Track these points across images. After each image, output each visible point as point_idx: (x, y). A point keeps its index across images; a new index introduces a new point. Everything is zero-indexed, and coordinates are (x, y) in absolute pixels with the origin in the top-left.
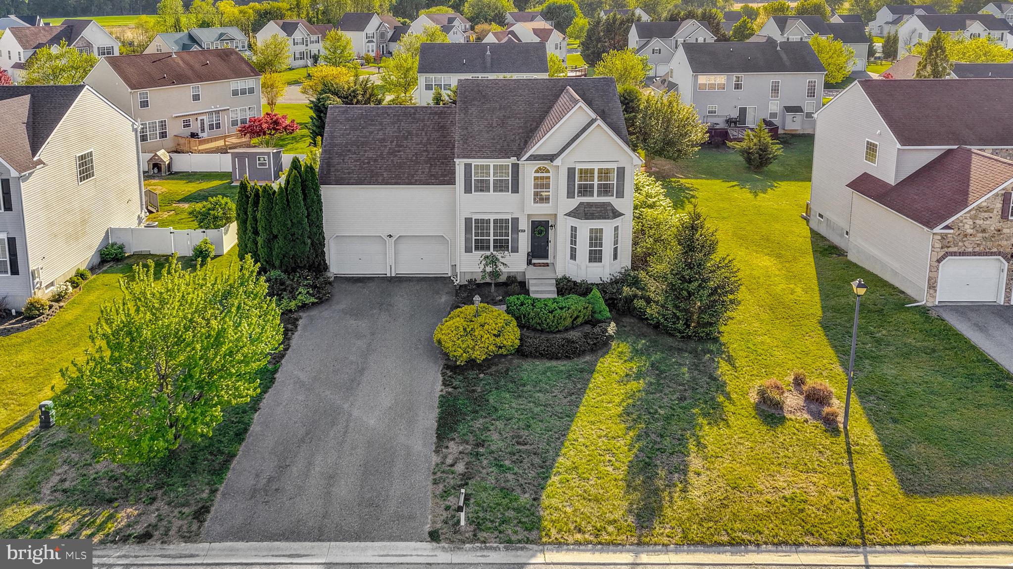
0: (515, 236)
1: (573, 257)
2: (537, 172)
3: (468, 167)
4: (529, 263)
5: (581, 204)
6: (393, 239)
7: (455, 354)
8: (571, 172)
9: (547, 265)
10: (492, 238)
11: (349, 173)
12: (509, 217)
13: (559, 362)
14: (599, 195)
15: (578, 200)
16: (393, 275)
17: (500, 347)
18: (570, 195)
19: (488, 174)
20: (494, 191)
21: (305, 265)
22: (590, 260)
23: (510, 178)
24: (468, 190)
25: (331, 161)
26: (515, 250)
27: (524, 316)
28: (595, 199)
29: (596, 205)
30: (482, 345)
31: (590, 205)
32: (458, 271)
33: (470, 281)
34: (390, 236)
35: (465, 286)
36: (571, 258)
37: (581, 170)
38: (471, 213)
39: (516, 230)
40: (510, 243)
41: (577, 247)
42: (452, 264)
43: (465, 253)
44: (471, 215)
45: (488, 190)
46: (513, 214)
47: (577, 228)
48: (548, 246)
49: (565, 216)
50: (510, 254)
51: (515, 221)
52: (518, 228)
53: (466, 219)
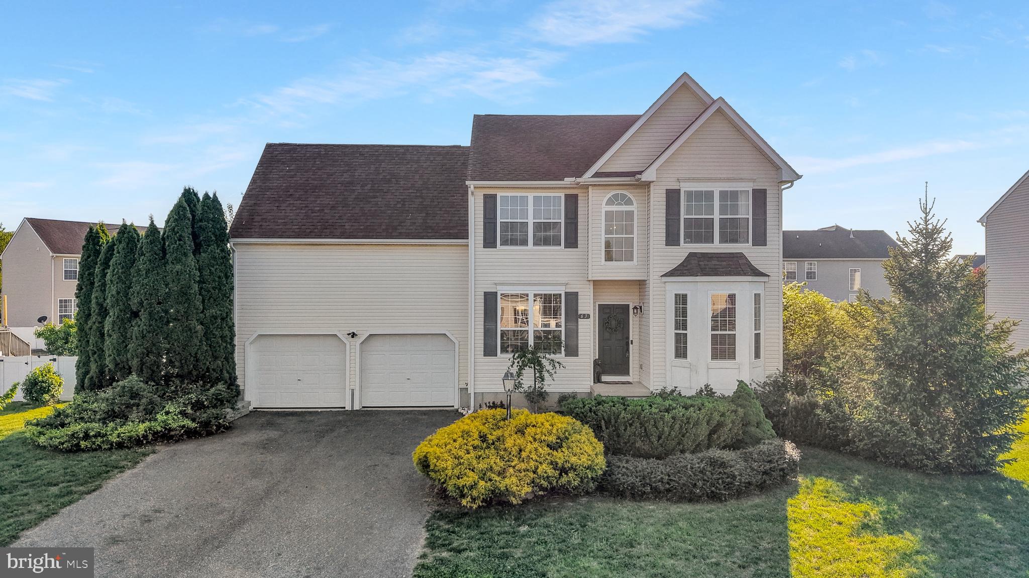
0: (572, 326)
1: (681, 351)
2: (610, 202)
3: (490, 202)
4: (597, 380)
5: (692, 255)
6: (358, 341)
7: (461, 482)
8: (672, 197)
10: (531, 329)
11: (285, 224)
12: (561, 291)
13: (698, 507)
14: (723, 240)
15: (685, 249)
16: (357, 407)
17: (563, 471)
18: (672, 239)
19: (525, 213)
20: (535, 244)
21: (190, 373)
22: (715, 356)
23: (562, 221)
24: (489, 242)
25: (257, 208)
26: (572, 351)
27: (608, 423)
28: (717, 246)
29: (718, 257)
30: (523, 466)
31: (706, 256)
32: (471, 391)
34: (353, 335)
36: (678, 355)
37: (689, 194)
38: (496, 284)
39: (573, 315)
40: (563, 338)
41: (688, 332)
42: (460, 387)
43: (485, 355)
44: (495, 286)
45: (524, 242)
46: (568, 286)
47: (686, 295)
48: (628, 350)
49: (663, 278)
50: (563, 358)
51: (572, 298)
52: (577, 310)
53: (486, 294)
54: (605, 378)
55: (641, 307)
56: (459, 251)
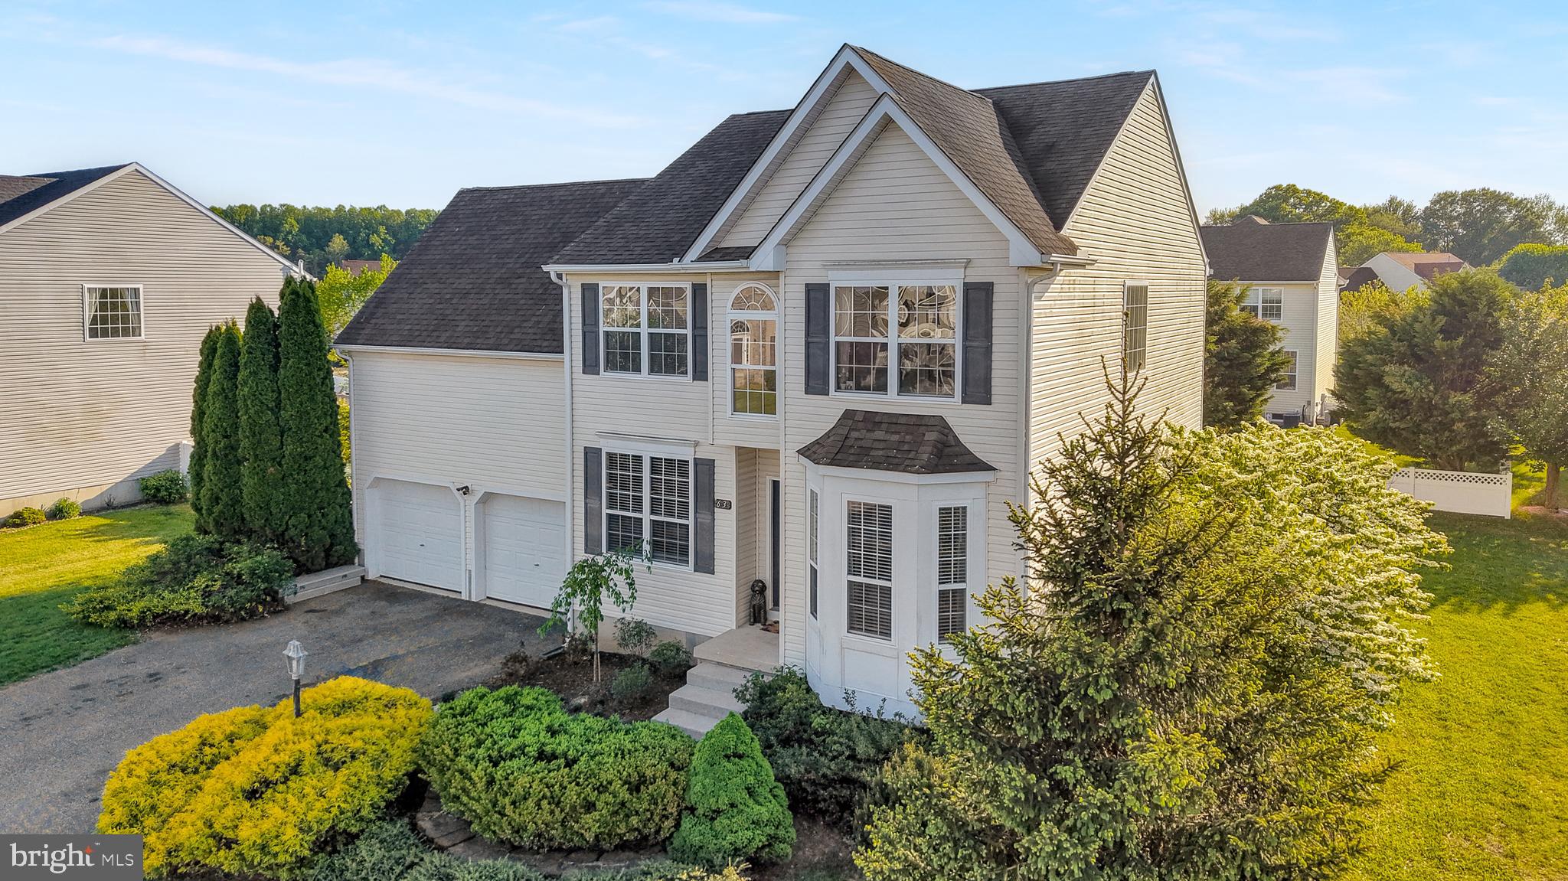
0: (704, 518)
2: (739, 304)
3: (590, 292)
5: (849, 414)
6: (473, 500)
8: (816, 297)
10: (647, 517)
11: (401, 321)
12: (687, 454)
14: (904, 386)
15: (840, 402)
16: (475, 598)
18: (815, 383)
19: (636, 317)
20: (652, 371)
22: (854, 624)
23: (689, 331)
24: (590, 363)
25: (389, 295)
26: (706, 564)
28: (892, 402)
29: (891, 421)
31: (872, 420)
34: (465, 490)
37: (845, 293)
38: (599, 435)
39: (707, 500)
40: (691, 539)
41: (818, 568)
43: (585, 552)
44: (598, 438)
45: (637, 369)
46: (698, 448)
47: (818, 496)
49: (798, 454)
50: (691, 574)
51: (705, 470)
52: (713, 492)
53: (588, 451)
56: (554, 372)
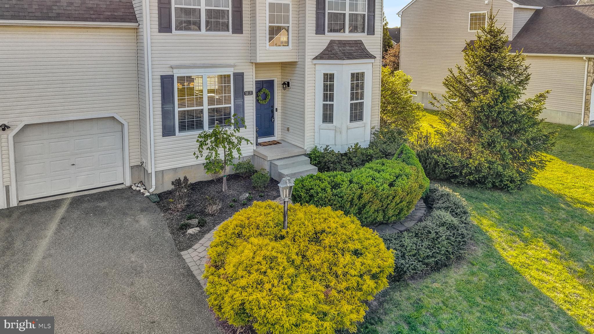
0: (239, 102)
1: (328, 118)
5: (332, 42)
6: (11, 133)
9: (276, 143)
10: (206, 107)
12: (230, 71)
15: (330, 37)
16: (14, 204)
18: (320, 29)
20: (207, 29)
22: (352, 119)
23: (230, 9)
24: (164, 27)
26: (240, 123)
29: (347, 43)
32: (151, 169)
33: (177, 183)
34: (4, 127)
35: (170, 193)
36: (325, 120)
38: (172, 67)
39: (240, 93)
40: (232, 113)
41: (335, 103)
42: (132, 164)
43: (163, 136)
44: (171, 70)
46: (237, 68)
47: (333, 74)
48: (273, 116)
49: (314, 60)
51: (239, 77)
52: (243, 88)
53: (163, 78)
54: (260, 140)
55: (288, 83)
56: (131, 34)
